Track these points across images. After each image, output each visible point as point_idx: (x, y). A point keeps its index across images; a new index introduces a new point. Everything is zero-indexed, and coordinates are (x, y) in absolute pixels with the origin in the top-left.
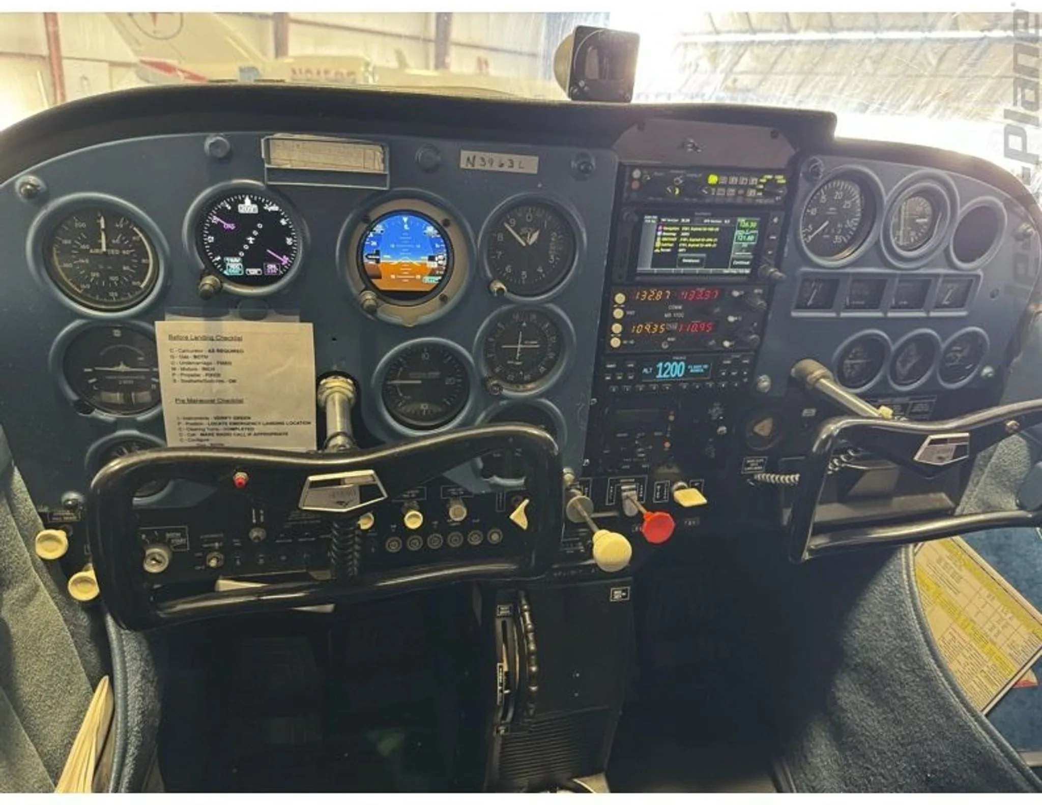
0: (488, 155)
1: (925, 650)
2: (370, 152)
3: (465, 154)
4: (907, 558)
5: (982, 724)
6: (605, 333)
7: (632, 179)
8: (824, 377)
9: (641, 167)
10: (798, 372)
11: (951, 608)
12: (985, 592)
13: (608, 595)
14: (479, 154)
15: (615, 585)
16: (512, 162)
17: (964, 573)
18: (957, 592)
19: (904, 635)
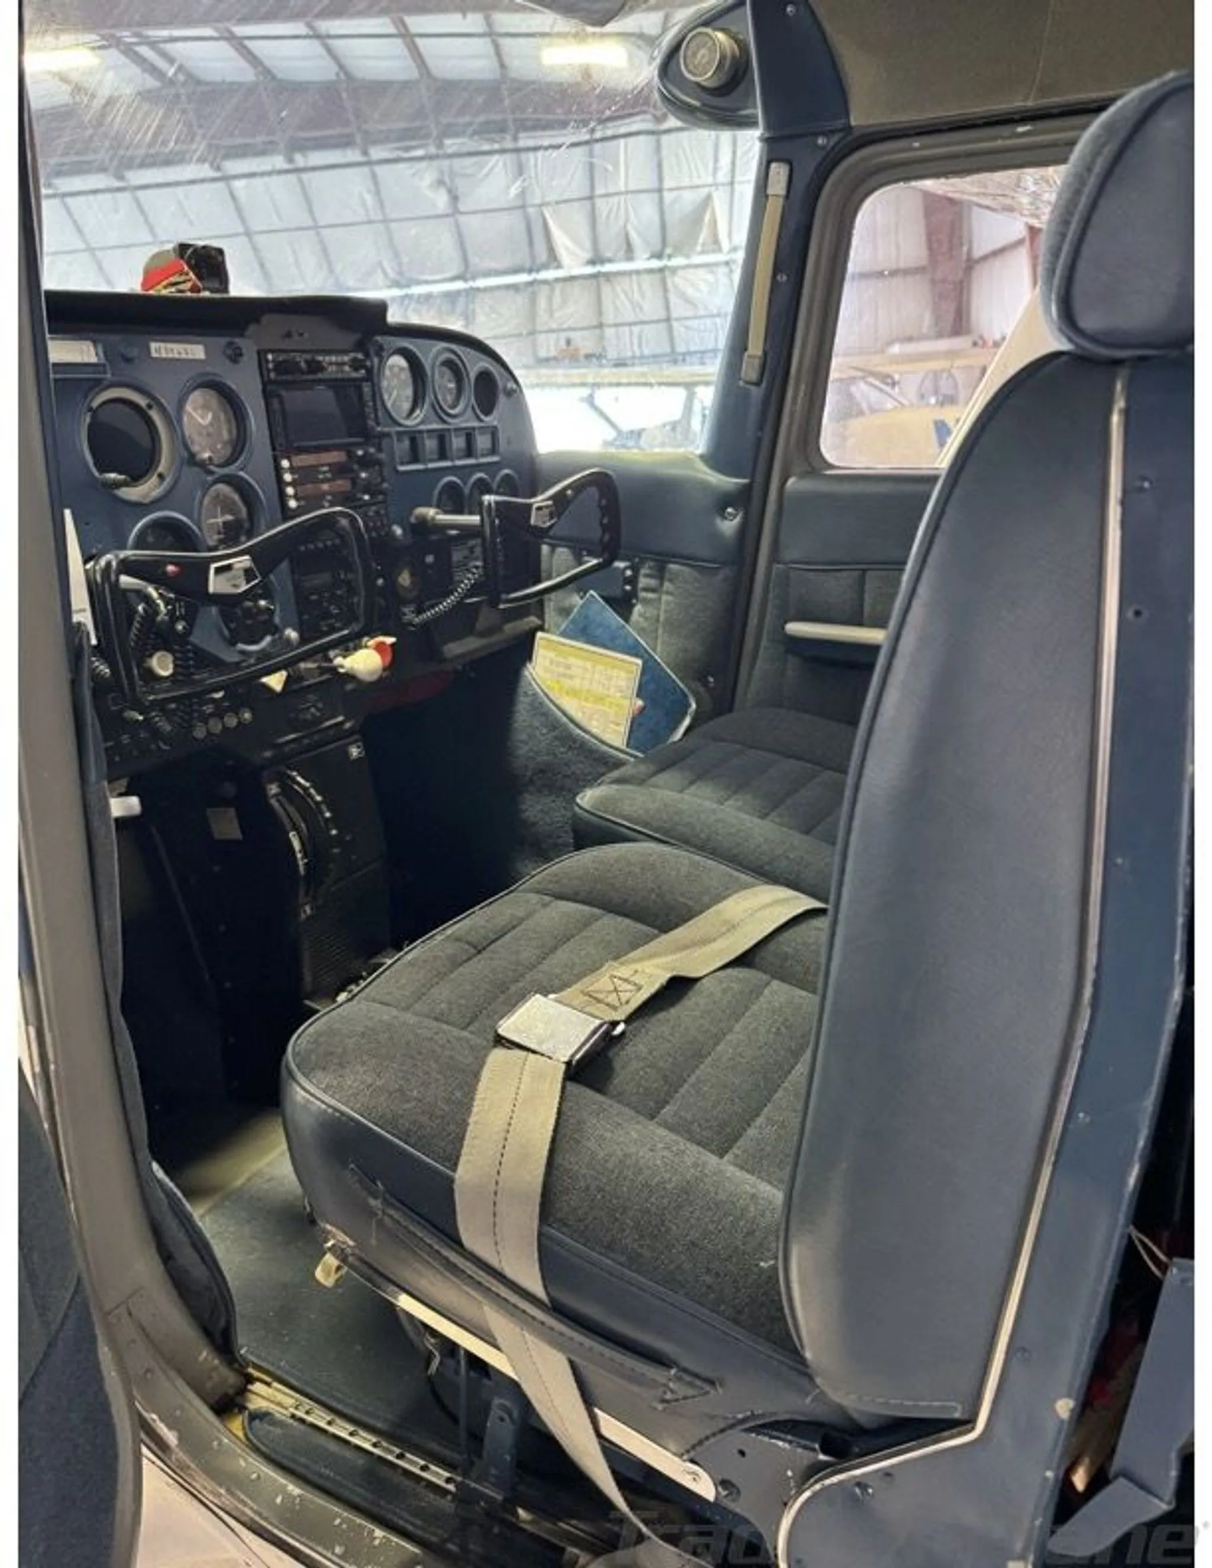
0: (170, 346)
1: (572, 726)
2: (84, 347)
3: (153, 346)
4: (531, 674)
5: (627, 753)
6: (283, 497)
7: (267, 361)
8: (437, 513)
9: (272, 351)
10: (417, 518)
11: (574, 693)
12: (589, 665)
13: (347, 754)
14: (162, 345)
15: (351, 743)
16: (186, 350)
17: (572, 660)
18: (571, 677)
19: (554, 725)
